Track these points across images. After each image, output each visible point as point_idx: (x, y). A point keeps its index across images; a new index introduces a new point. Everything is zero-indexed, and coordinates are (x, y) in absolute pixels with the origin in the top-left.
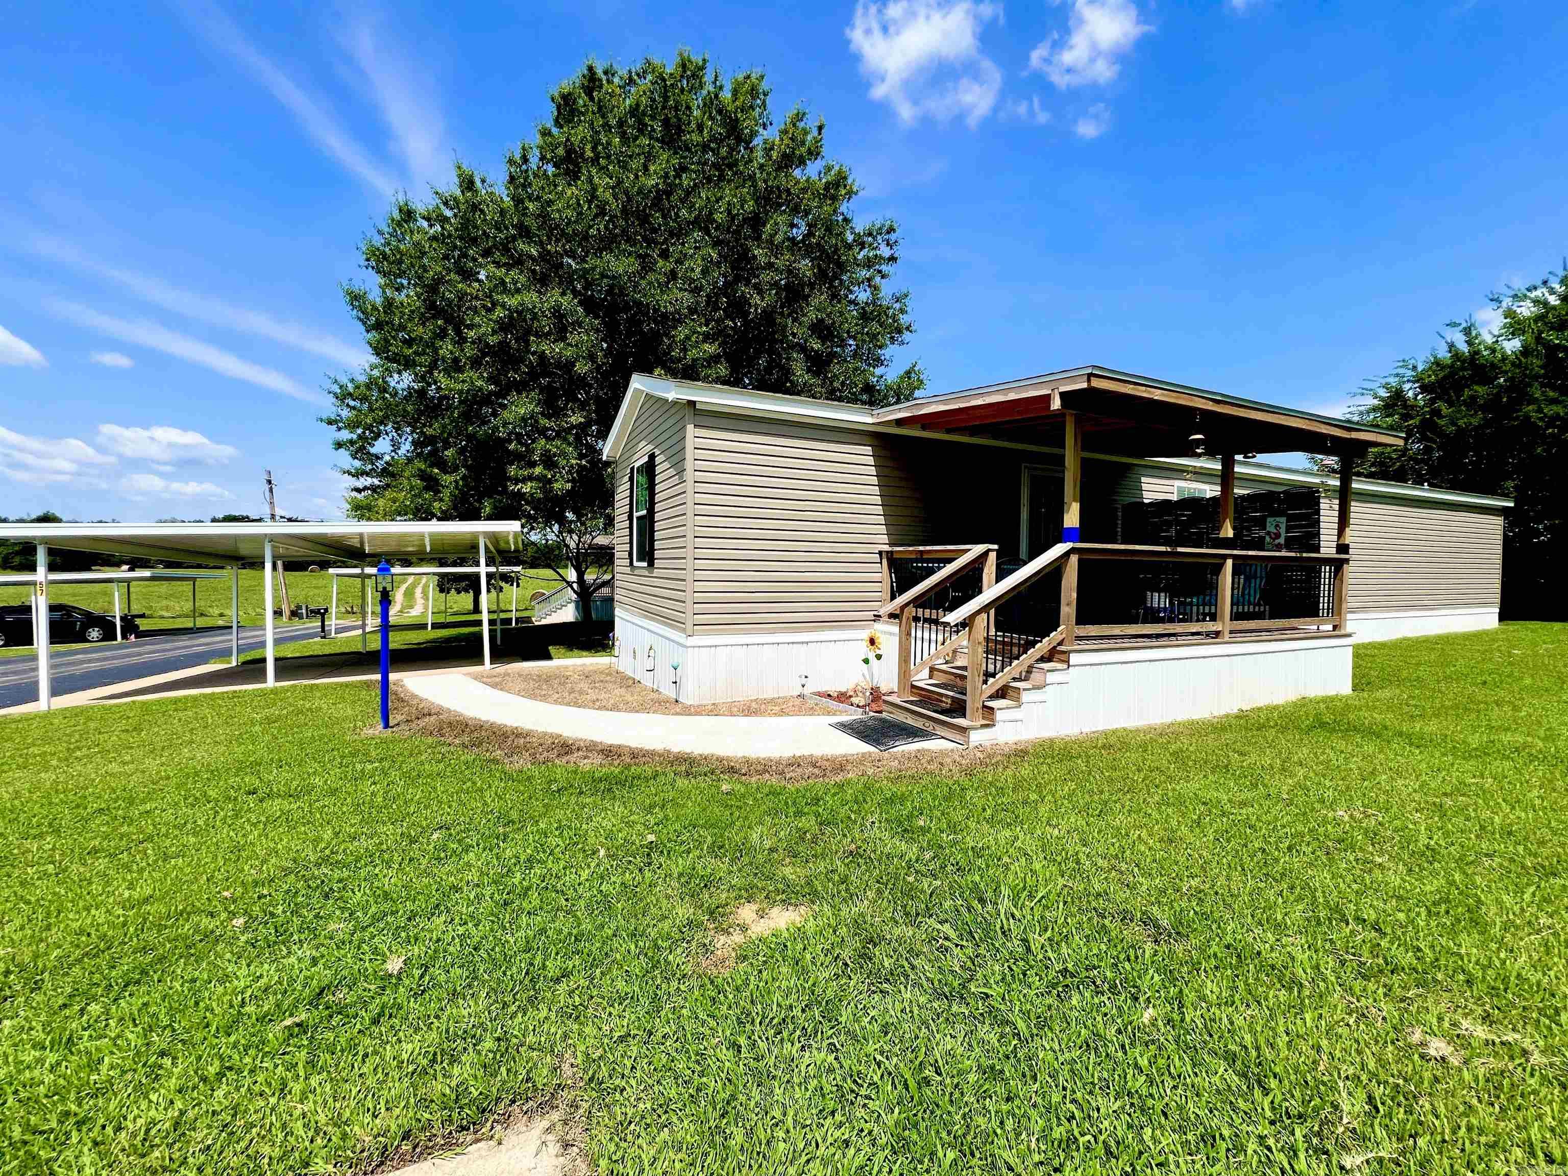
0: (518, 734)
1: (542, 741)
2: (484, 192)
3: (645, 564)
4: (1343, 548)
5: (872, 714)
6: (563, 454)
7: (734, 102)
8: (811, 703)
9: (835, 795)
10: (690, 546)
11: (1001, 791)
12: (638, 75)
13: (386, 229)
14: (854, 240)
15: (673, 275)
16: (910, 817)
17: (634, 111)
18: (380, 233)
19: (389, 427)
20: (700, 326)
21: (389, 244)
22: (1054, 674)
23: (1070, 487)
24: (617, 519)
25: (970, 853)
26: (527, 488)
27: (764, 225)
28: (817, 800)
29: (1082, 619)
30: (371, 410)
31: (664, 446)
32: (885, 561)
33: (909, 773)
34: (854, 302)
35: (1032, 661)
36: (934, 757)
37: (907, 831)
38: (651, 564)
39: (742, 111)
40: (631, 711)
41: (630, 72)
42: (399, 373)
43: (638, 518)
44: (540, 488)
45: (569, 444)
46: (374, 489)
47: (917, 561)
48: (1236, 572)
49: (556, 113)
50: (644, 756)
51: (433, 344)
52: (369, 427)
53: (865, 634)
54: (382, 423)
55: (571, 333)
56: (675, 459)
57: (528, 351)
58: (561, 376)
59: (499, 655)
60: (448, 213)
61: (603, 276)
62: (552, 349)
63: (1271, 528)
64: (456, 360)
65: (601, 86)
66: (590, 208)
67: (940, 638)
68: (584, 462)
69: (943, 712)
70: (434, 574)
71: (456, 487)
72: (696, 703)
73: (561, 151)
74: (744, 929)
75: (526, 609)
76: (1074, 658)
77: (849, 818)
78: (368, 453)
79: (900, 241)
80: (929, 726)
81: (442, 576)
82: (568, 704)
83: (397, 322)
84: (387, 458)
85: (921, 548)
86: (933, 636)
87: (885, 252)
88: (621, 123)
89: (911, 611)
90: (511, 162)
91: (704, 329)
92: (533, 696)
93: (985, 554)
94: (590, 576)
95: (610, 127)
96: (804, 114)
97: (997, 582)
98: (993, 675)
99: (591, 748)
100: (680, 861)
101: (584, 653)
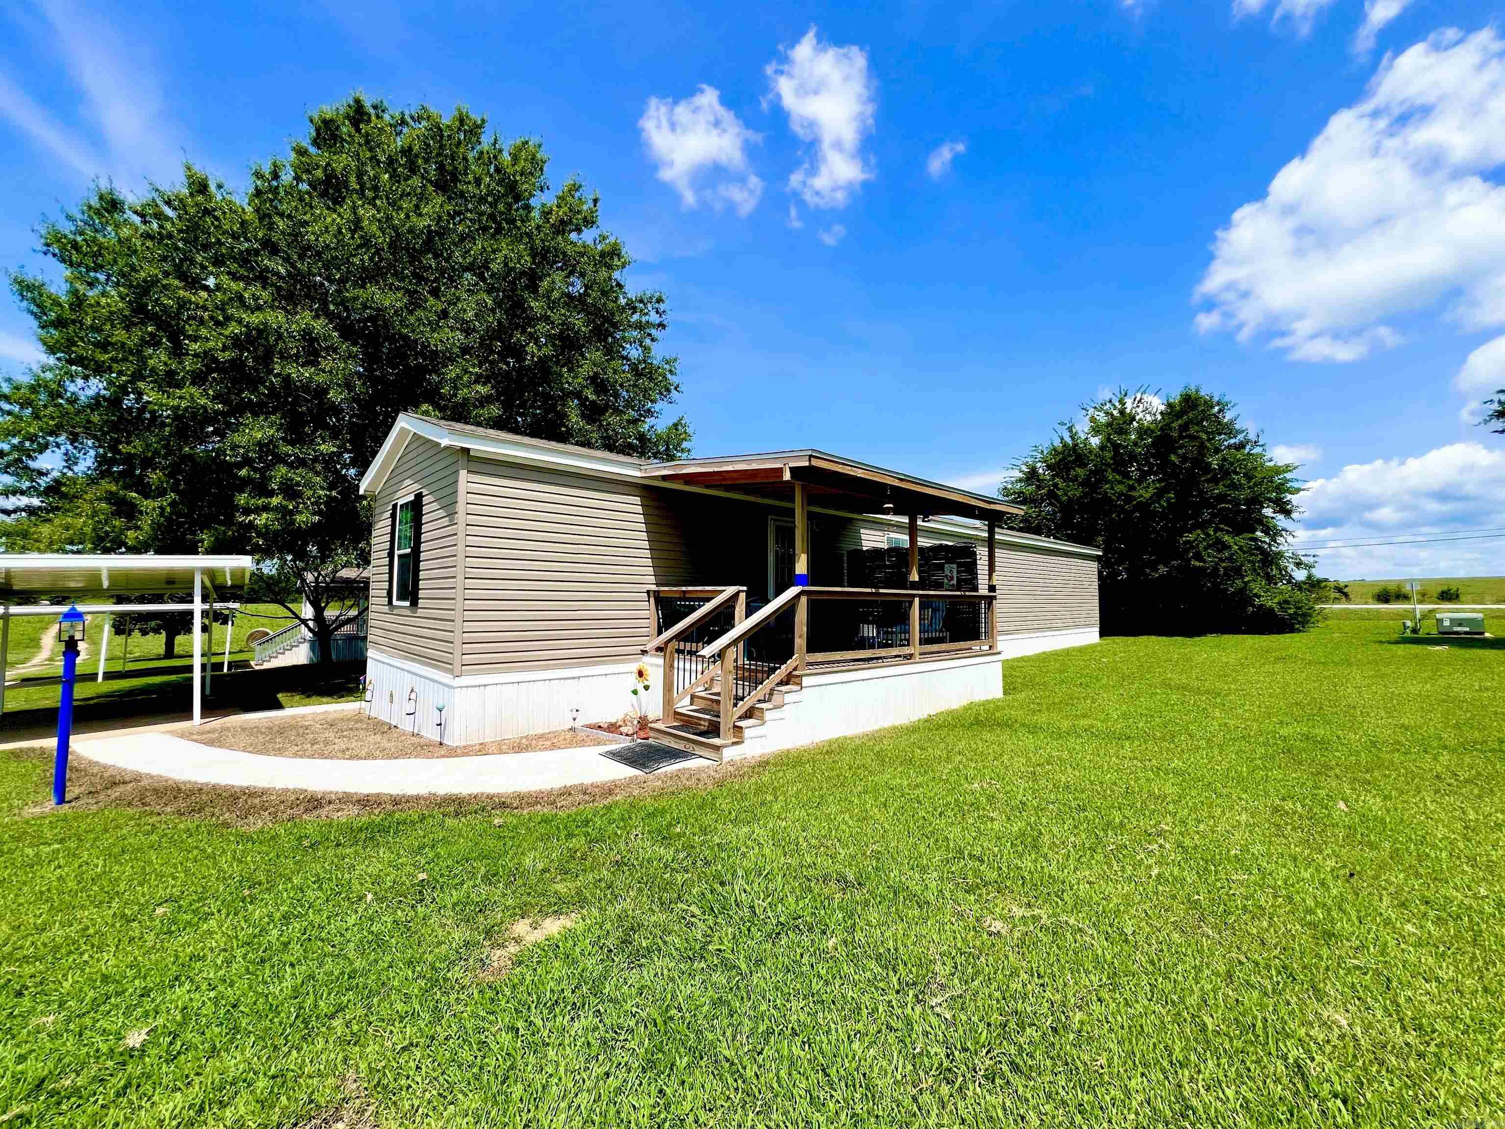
0: (251, 793)
1: (282, 798)
2: (219, 198)
3: (407, 604)
4: (992, 588)
5: (639, 741)
6: (309, 485)
7: (513, 165)
8: (582, 735)
9: (602, 816)
10: (460, 587)
11: (744, 797)
12: (412, 118)
13: (79, 216)
14: (627, 304)
15: (444, 314)
16: (670, 825)
17: (407, 151)
18: (69, 218)
19: (61, 439)
20: (474, 366)
21: (81, 233)
22: (790, 696)
23: (800, 542)
24: (374, 556)
25: (716, 848)
26: (261, 520)
27: (541, 280)
28: (586, 823)
29: (812, 648)
30: (36, 416)
31: (435, 487)
32: (652, 600)
33: (671, 789)
34: (626, 358)
35: (773, 685)
36: (691, 774)
37: (665, 838)
38: (414, 603)
39: (521, 175)
40: (390, 758)
41: (403, 113)
42: (86, 378)
43: (400, 556)
44: (277, 520)
45: (317, 474)
46: (31, 511)
47: (680, 599)
48: (922, 607)
49: (314, 134)
50: (408, 801)
51: (139, 352)
52: (32, 438)
53: (634, 667)
54: (51, 434)
55: (325, 358)
56: (445, 502)
57: (270, 371)
58: (311, 401)
59: (211, 708)
60: (169, 212)
61: (365, 307)
62: (300, 373)
63: (947, 572)
64: (171, 374)
65: (369, 121)
66: (353, 238)
67: (700, 667)
68: (334, 493)
69: (701, 734)
70: (112, 613)
71: (162, 514)
72: (463, 743)
73: (319, 173)
74: (517, 940)
75: (241, 651)
76: (806, 681)
77: (616, 834)
78: (27, 467)
79: (669, 312)
80: (690, 748)
81: (122, 615)
82: (312, 757)
83: (88, 321)
84: (56, 474)
85: (684, 588)
86: (694, 667)
87: (654, 318)
88: (391, 161)
89: (674, 645)
90: (258, 175)
91: (477, 370)
92: (263, 751)
93: (737, 594)
94: (331, 612)
95: (378, 162)
96: (580, 186)
97: (747, 617)
98: (742, 699)
99: (346, 799)
100: (454, 893)
101: (325, 700)
